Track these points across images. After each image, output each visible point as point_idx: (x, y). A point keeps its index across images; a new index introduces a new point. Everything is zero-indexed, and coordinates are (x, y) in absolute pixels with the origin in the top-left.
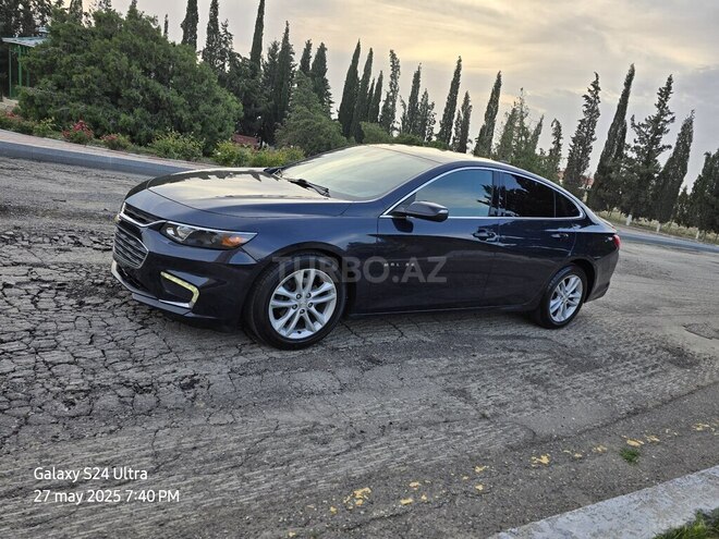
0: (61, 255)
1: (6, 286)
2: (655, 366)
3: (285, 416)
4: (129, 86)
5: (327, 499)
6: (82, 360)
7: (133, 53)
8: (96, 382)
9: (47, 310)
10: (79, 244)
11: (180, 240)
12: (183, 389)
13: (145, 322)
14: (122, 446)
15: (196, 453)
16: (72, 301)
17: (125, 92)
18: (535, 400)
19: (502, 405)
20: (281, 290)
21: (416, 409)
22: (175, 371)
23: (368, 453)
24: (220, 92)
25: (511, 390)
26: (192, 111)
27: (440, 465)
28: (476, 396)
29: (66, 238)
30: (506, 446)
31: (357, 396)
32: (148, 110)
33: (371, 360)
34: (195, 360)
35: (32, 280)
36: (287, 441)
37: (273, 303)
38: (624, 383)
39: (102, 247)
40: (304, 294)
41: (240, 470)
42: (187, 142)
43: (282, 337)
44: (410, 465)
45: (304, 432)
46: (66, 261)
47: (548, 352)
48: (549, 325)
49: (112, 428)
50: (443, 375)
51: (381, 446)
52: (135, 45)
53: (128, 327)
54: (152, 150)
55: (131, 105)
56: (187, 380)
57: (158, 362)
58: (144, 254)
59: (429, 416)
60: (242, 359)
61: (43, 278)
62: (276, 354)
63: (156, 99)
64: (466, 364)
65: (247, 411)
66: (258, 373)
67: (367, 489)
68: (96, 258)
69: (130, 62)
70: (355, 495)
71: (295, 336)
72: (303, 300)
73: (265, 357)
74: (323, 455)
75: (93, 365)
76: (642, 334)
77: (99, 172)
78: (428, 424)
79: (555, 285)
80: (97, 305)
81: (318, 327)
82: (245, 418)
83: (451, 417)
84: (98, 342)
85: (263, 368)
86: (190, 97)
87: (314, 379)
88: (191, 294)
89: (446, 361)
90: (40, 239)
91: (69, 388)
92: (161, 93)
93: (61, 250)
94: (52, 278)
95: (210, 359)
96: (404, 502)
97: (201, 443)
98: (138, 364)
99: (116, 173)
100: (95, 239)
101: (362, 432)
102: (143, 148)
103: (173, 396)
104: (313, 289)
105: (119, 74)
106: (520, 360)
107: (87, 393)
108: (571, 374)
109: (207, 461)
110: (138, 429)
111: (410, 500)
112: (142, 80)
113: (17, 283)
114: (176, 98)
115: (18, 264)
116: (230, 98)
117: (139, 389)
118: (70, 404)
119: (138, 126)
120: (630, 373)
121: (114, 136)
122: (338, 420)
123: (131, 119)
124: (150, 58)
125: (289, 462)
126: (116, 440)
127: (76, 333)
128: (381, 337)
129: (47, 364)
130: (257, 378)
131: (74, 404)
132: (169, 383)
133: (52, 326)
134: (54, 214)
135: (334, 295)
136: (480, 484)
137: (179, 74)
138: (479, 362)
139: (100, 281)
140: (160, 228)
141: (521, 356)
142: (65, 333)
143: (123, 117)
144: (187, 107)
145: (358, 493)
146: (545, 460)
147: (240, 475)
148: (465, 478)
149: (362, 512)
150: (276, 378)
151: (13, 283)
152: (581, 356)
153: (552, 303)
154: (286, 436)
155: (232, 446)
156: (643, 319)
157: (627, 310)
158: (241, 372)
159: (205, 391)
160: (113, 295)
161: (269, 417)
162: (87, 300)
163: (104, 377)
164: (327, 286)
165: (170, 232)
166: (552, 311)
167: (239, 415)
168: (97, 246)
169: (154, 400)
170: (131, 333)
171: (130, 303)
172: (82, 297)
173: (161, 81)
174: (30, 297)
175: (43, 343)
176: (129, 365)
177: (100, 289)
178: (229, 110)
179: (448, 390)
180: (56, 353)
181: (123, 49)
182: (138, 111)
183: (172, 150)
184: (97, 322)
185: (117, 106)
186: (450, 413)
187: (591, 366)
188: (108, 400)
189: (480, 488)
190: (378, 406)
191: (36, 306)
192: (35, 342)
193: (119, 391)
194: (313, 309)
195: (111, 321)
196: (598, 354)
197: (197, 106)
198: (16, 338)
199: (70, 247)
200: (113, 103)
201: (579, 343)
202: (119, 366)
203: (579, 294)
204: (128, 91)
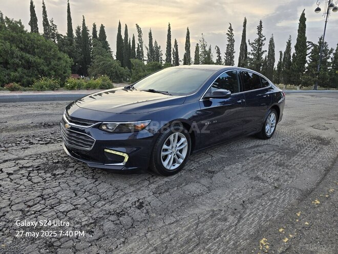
0: (26, 151)
1: (9, 174)
2: (316, 147)
3: (197, 211)
4: (13, 57)
5: (252, 250)
6: (78, 206)
7: (12, 40)
8: (95, 216)
9: (39, 182)
10: (31, 143)
11: (110, 131)
12: (139, 208)
13: (95, 177)
14: (136, 249)
15: (173, 242)
16: (49, 175)
17: (11, 61)
18: (287, 174)
19: (278, 180)
20: (165, 147)
21: (247, 191)
22: (128, 200)
23: (247, 220)
24: (61, 54)
25: (275, 172)
26: (48, 66)
27: (281, 217)
28: (265, 178)
29: (23, 141)
30: (297, 199)
31: (219, 192)
32: (25, 68)
33: (210, 172)
34: (133, 192)
35: (20, 167)
36: (209, 223)
37: (163, 154)
38: (312, 157)
39: (44, 142)
40: (174, 146)
41: (201, 246)
42: (51, 81)
43: (168, 170)
44: (269, 220)
45: (212, 216)
46: (31, 154)
47: (274, 150)
48: (266, 138)
49: (123, 240)
50: (243, 171)
51: (250, 214)
52: (12, 36)
53: (88, 182)
54: (32, 88)
55: (15, 67)
56: (137, 204)
57: (116, 197)
58: (93, 142)
59: (255, 194)
60: (153, 186)
61: (25, 165)
62: (166, 179)
63: (28, 62)
64: (248, 164)
65: (178, 212)
66: (167, 191)
67: (264, 239)
68: (45, 149)
69: (11, 45)
70: (262, 244)
71: (173, 168)
72: (174, 149)
73: (163, 182)
74: (230, 227)
75: (86, 207)
76: (300, 134)
77: (13, 104)
78: (259, 197)
79: (266, 119)
80: (63, 174)
81: (181, 161)
82: (180, 217)
83: (264, 191)
84: (79, 193)
85: (166, 188)
86: (45, 59)
87: (193, 188)
88: (124, 158)
89: (240, 165)
90: (10, 145)
91: (83, 224)
92: (31, 59)
93: (24, 148)
94: (30, 165)
95: (139, 189)
96: (286, 241)
97: (171, 236)
98: (107, 201)
99: (23, 103)
100: (38, 139)
101: (235, 209)
102: (27, 88)
103: (138, 214)
104: (177, 142)
105: (6, 52)
106: (267, 157)
107: (95, 223)
108: (290, 158)
109: (182, 246)
110: (135, 237)
111: (287, 239)
112: (19, 53)
113: (14, 171)
114: (39, 60)
115: (7, 161)
116: (66, 57)
117: (119, 215)
118: (91, 232)
119: (21, 77)
120: (310, 152)
121: (12, 84)
122: (221, 206)
123: (16, 74)
124: (21, 42)
125: (219, 235)
126: (130, 246)
127: (65, 192)
128: (205, 160)
129: (63, 212)
130: (168, 194)
131: (93, 232)
132: (130, 207)
133: (49, 191)
134: (7, 129)
135: (186, 144)
136: (305, 221)
137: (38, 48)
138: (252, 161)
139: (57, 161)
140: (99, 127)
141: (265, 155)
142: (60, 193)
143: (12, 74)
144: (45, 64)
145: (262, 241)
146: (318, 202)
147: (204, 249)
148: (297, 220)
149: (273, 252)
150: (176, 192)
151: (12, 172)
152: (287, 149)
153: (266, 127)
154: (205, 221)
155: (187, 233)
156: (295, 128)
157: (286, 124)
158: (159, 192)
159: (150, 207)
160: (67, 166)
161: (190, 213)
162: (57, 172)
163: (95, 213)
164: (183, 140)
165: (104, 127)
166: (266, 131)
167: (175, 216)
168: (41, 142)
169: (130, 219)
170: (92, 185)
171: (79, 169)
172: (52, 171)
173: (29, 53)
174: (26, 177)
175: (53, 202)
176: (104, 203)
177: (58, 165)
178: (67, 62)
179: (251, 178)
180: (63, 205)
181: (5, 39)
182: (19, 69)
183: (44, 86)
184: (71, 184)
185: (8, 69)
186: (261, 190)
187: (294, 153)
188: (108, 225)
189: (307, 223)
190: (231, 194)
191: (32, 181)
192: (48, 202)
193: (110, 219)
194: (178, 153)
195: (78, 181)
196: (292, 147)
197: (50, 63)
198: (35, 202)
199: (28, 145)
200: (5, 67)
201: (282, 143)
202: (100, 204)
203: (275, 121)
204: (13, 60)
